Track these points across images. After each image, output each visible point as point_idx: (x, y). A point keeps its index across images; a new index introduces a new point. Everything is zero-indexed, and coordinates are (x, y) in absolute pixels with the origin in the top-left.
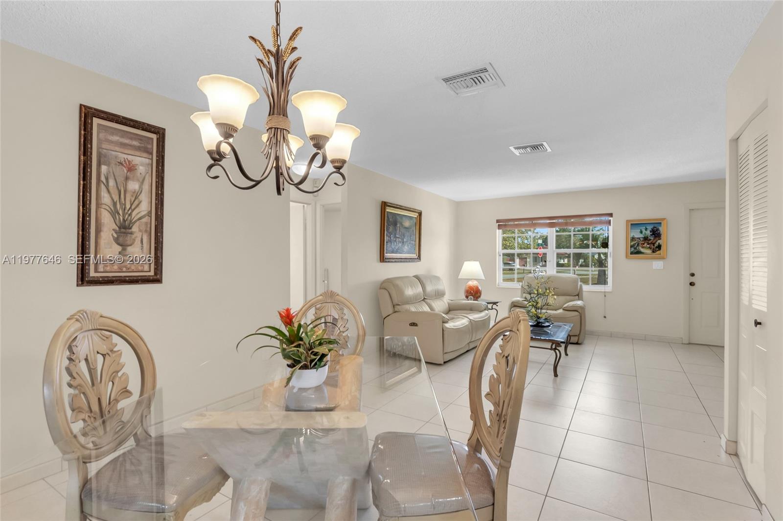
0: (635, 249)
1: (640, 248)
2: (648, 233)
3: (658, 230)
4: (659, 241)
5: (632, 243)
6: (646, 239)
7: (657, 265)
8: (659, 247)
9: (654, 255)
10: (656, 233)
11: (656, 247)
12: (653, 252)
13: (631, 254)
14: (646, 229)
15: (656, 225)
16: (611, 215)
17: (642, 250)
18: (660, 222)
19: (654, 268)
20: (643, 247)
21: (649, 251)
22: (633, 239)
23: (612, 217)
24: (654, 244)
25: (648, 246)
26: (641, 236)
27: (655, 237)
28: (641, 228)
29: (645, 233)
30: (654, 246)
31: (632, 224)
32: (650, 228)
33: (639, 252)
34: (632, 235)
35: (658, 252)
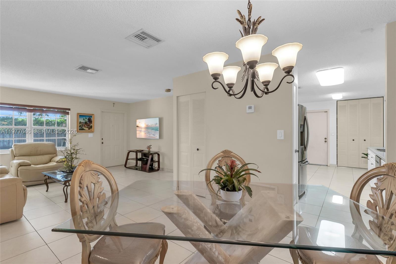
0: (81, 127)
1: (83, 127)
2: (87, 120)
3: (91, 119)
4: (91, 124)
5: (80, 125)
6: (86, 123)
7: (90, 135)
8: (91, 127)
9: (89, 131)
10: (90, 121)
11: (90, 127)
12: (89, 129)
13: (79, 130)
14: (86, 118)
15: (90, 117)
16: (69, 109)
17: (84, 128)
18: (91, 115)
19: (89, 137)
20: (85, 127)
21: (87, 129)
22: (80, 123)
23: (70, 110)
24: (89, 125)
25: (87, 126)
26: (84, 121)
27: (90, 122)
28: (84, 118)
29: (86, 120)
30: (89, 126)
31: (80, 115)
32: (87, 118)
33: (83, 129)
34: (80, 121)
35: (91, 129)
